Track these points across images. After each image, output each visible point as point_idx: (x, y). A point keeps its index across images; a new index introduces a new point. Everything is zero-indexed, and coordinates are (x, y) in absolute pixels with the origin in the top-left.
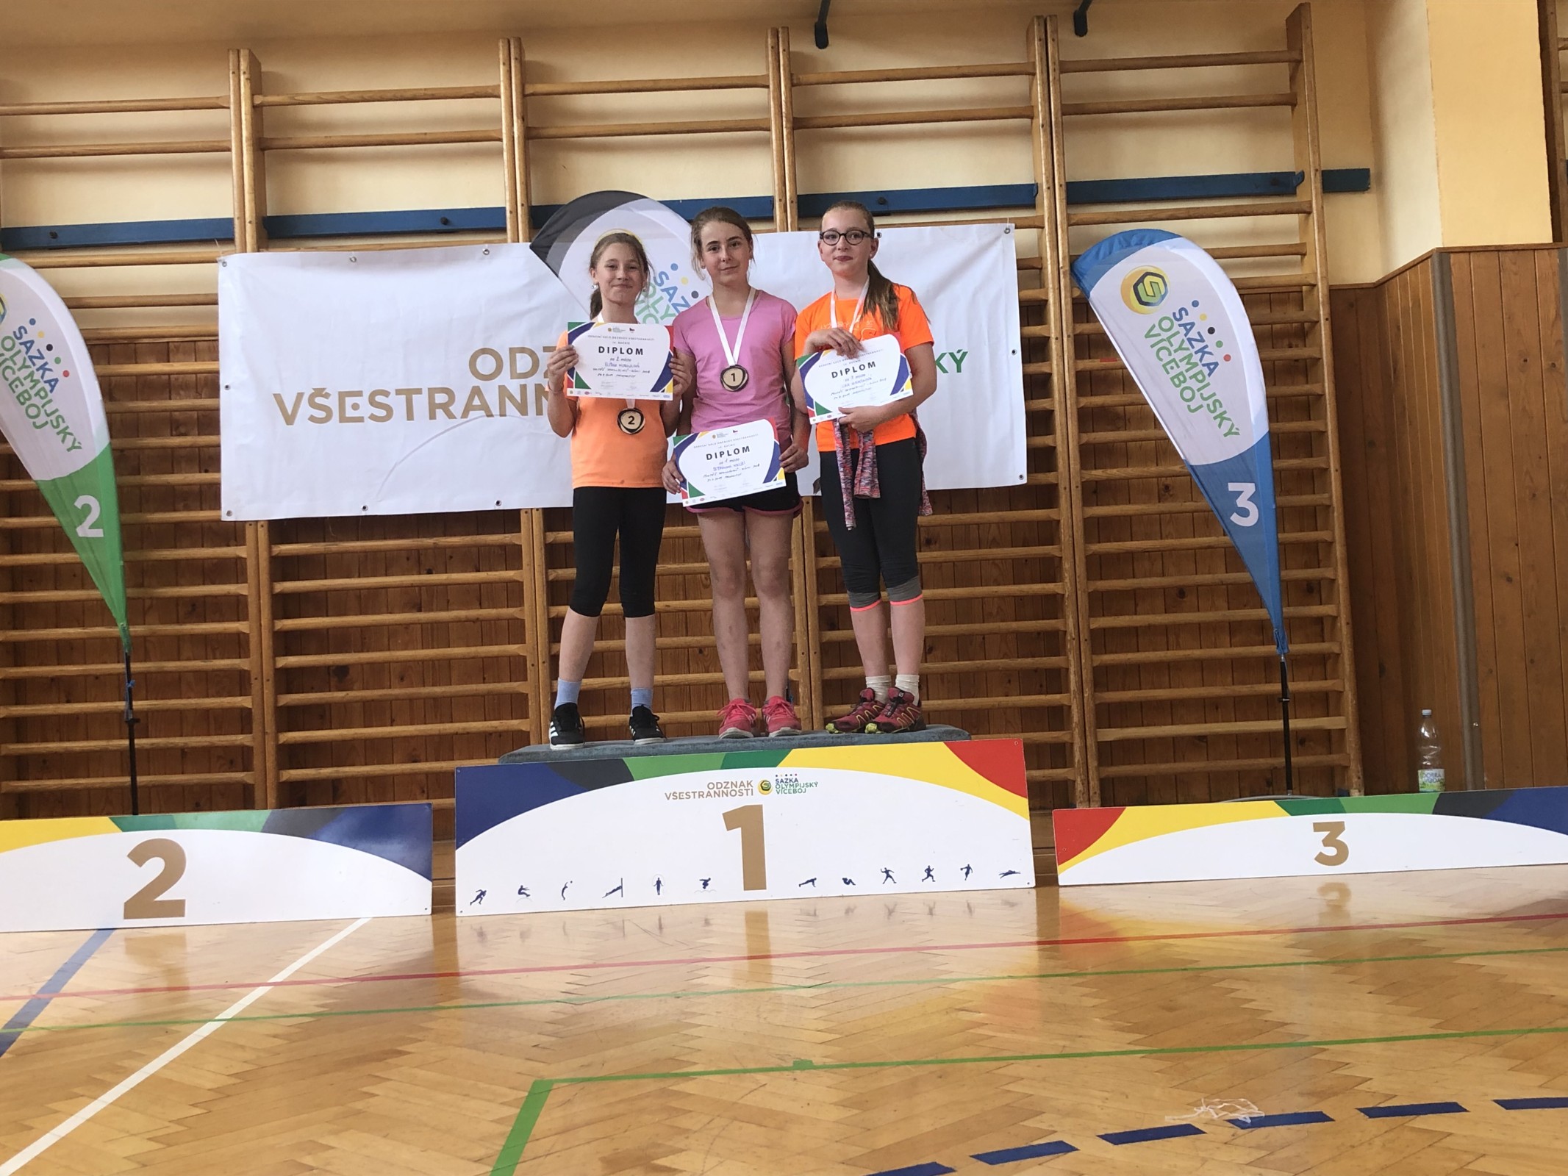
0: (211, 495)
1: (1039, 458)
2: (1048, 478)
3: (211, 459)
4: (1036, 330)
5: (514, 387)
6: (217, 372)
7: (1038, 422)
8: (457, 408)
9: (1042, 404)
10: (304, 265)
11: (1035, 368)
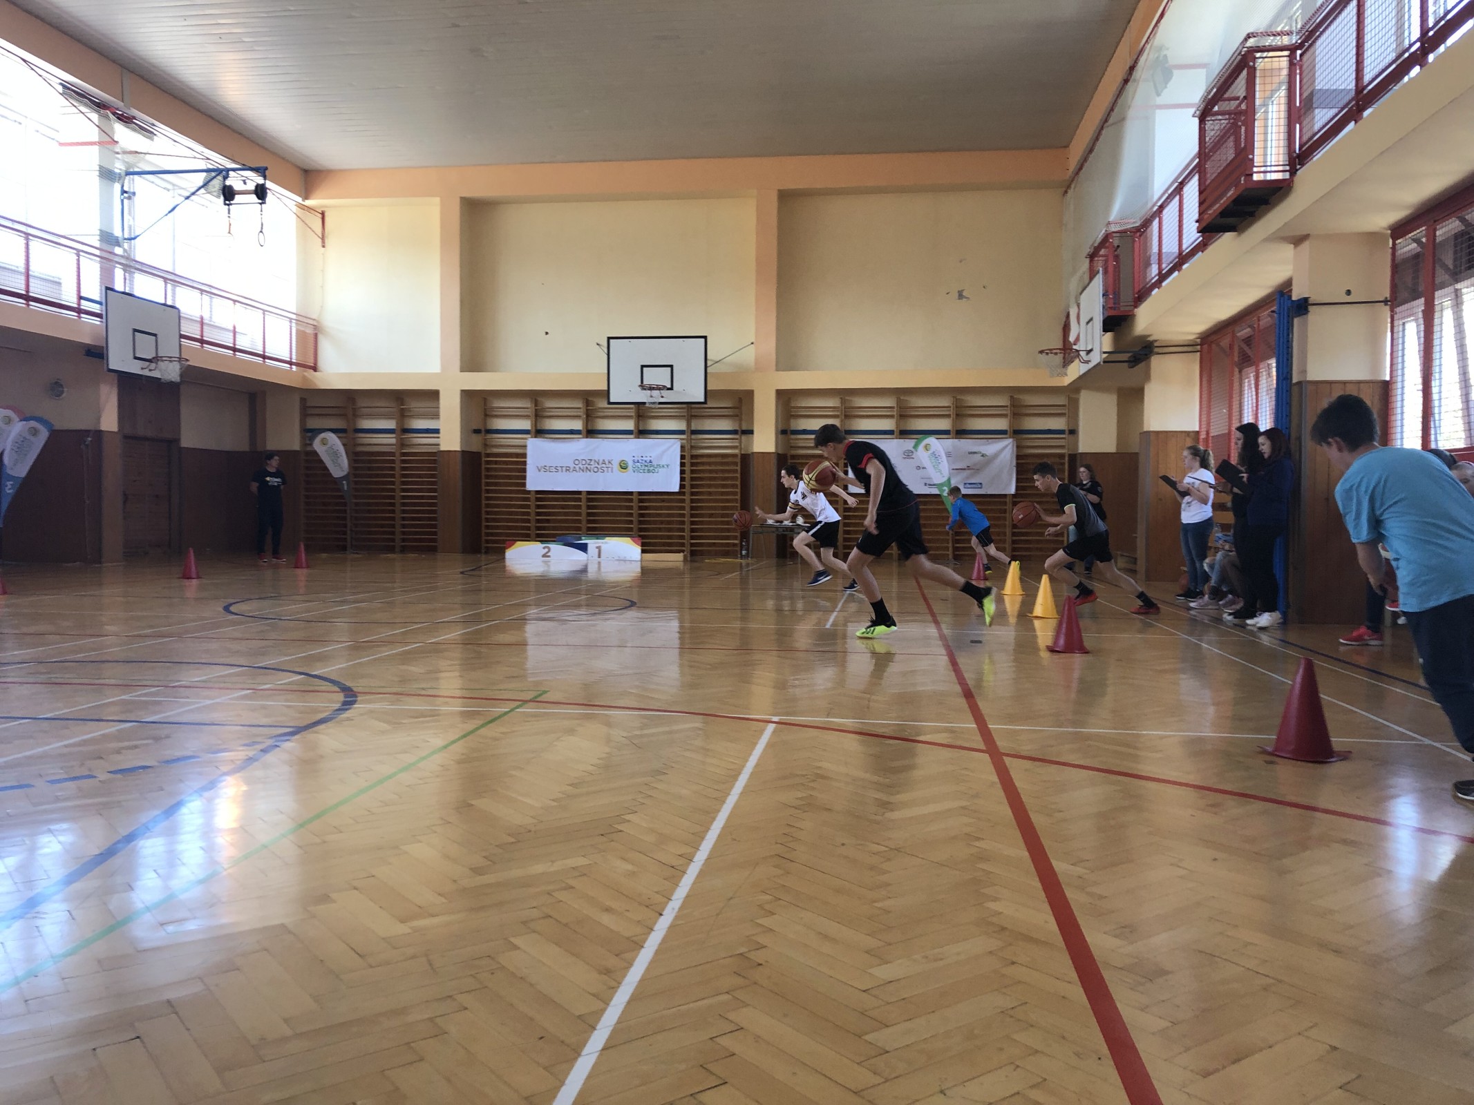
0: (524, 485)
1: (682, 486)
2: (684, 490)
3: (524, 478)
4: (683, 461)
5: (582, 467)
6: (525, 462)
7: (682, 479)
8: (571, 471)
9: (684, 476)
10: (544, 441)
11: (683, 468)
